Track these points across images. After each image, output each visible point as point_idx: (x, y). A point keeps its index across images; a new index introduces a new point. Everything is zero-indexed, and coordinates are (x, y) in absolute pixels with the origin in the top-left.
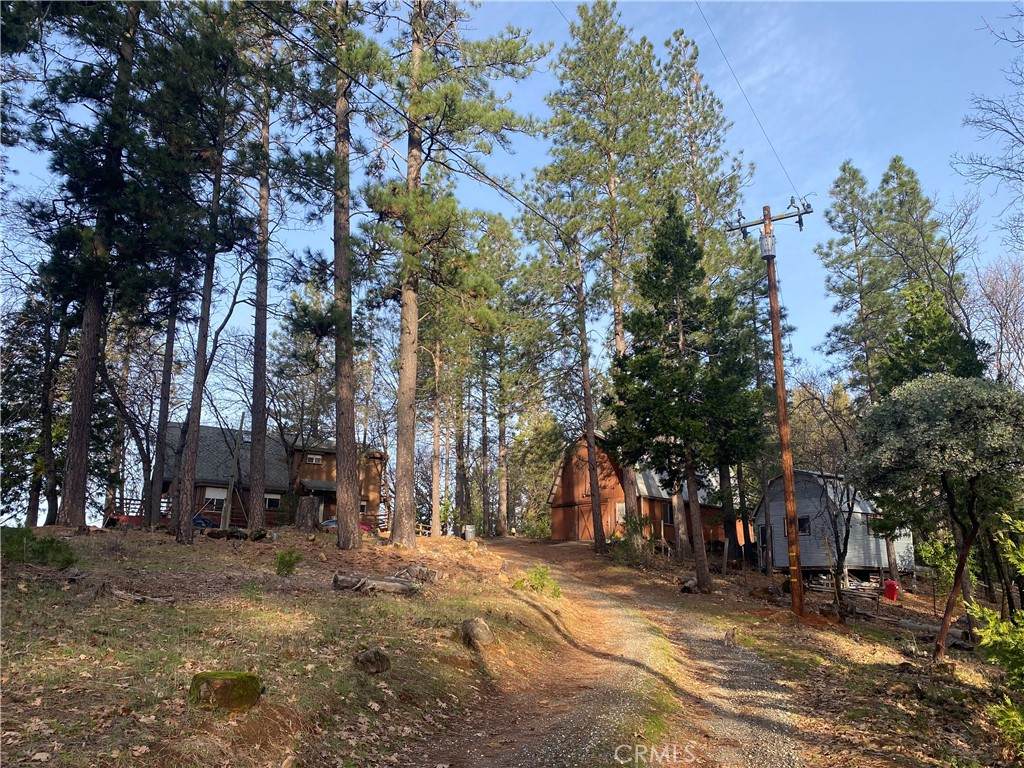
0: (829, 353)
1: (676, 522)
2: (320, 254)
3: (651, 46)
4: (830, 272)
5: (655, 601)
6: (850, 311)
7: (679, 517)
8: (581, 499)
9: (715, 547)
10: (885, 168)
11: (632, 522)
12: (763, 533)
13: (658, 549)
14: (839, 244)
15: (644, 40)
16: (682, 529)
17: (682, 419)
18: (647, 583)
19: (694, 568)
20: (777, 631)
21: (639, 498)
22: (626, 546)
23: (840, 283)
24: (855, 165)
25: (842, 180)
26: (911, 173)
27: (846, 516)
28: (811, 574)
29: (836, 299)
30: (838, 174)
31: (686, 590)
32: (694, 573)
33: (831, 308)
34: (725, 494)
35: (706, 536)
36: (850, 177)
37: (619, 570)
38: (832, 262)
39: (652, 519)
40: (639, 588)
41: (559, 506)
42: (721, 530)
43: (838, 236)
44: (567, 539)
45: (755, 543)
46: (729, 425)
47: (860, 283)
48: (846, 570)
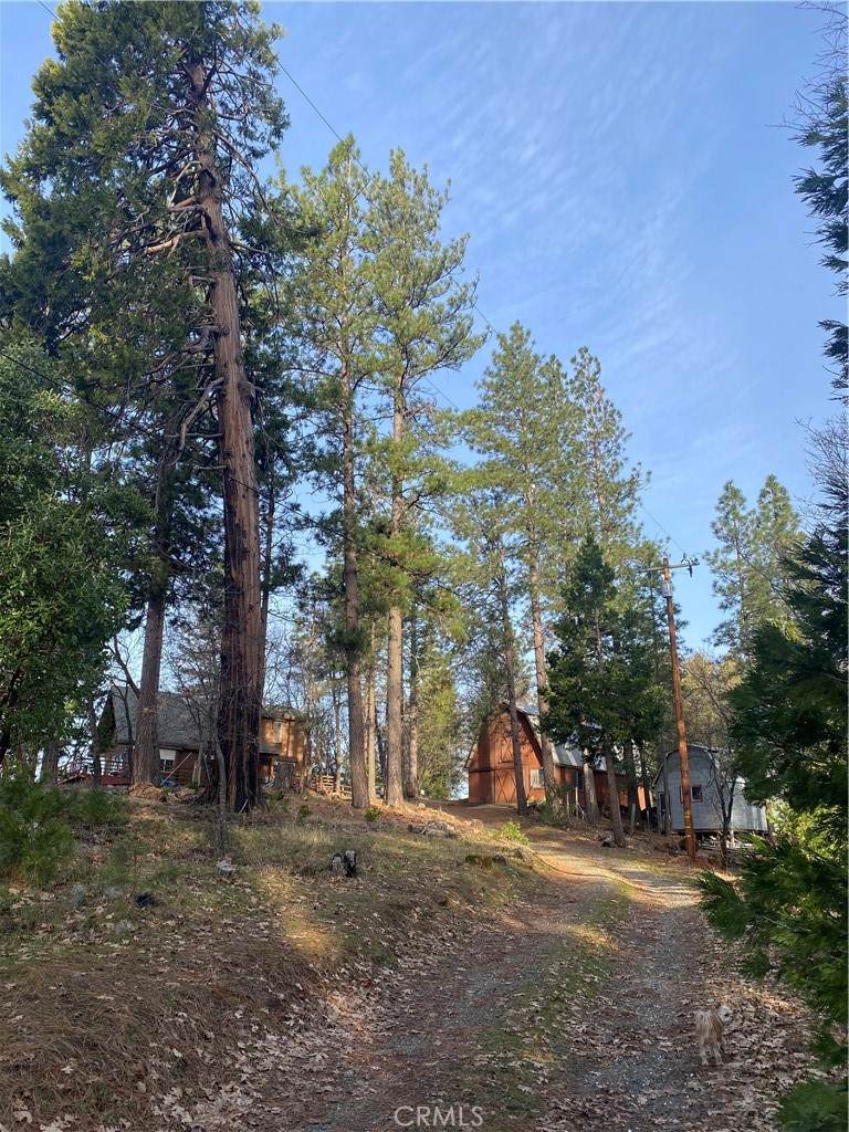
0: (716, 645)
1: (587, 788)
3: (559, 365)
4: (716, 577)
6: (733, 610)
7: (589, 784)
8: (497, 765)
10: (763, 486)
12: (662, 799)
13: (573, 813)
14: (723, 552)
15: (553, 357)
16: (592, 795)
21: (552, 765)
22: (545, 809)
23: (725, 586)
24: (736, 486)
25: (726, 497)
26: (783, 490)
27: (730, 786)
28: (703, 835)
31: (607, 845)
32: (610, 832)
33: (717, 606)
34: (629, 764)
36: (732, 495)
37: (546, 829)
38: (719, 568)
39: (564, 786)
40: (568, 843)
41: (476, 771)
44: (485, 802)
45: (655, 808)
47: (742, 587)
48: (732, 832)
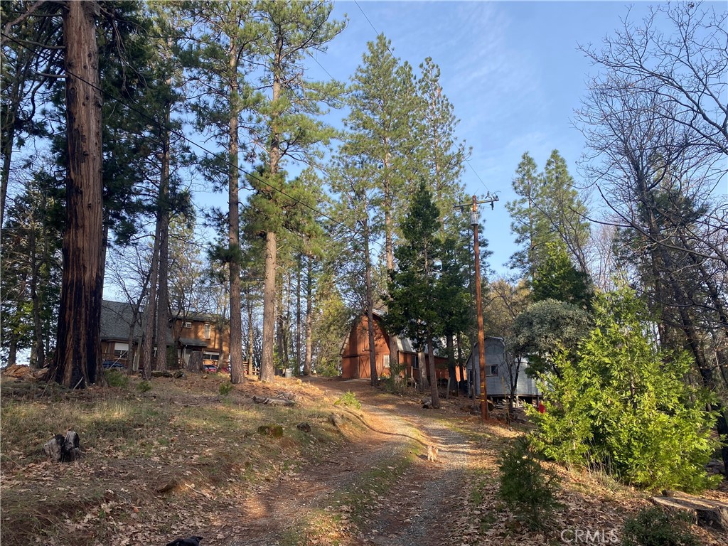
0: (512, 268)
1: (420, 367)
2: (218, 210)
3: (410, 68)
4: (513, 220)
5: (409, 413)
6: (524, 244)
7: (421, 364)
8: (361, 352)
9: (442, 382)
10: (549, 157)
11: (394, 368)
12: (471, 374)
13: (409, 384)
14: (519, 203)
15: (406, 63)
16: (423, 372)
17: (426, 310)
18: (403, 403)
19: (430, 395)
20: (471, 425)
21: (398, 352)
22: (390, 381)
23: (519, 226)
24: (530, 155)
25: (523, 164)
26: (563, 161)
27: (517, 364)
28: (498, 398)
29: (516, 236)
30: (521, 160)
31: (426, 407)
32: (430, 398)
33: (514, 241)
34: (449, 350)
35: (438, 375)
36: (527, 162)
37: (386, 396)
38: (516, 214)
39: (405, 366)
40: (399, 406)
41: (347, 357)
42: (447, 373)
43: (519, 198)
44: (353, 378)
45: (466, 381)
46: (451, 314)
47: (531, 227)
48: (517, 397)
